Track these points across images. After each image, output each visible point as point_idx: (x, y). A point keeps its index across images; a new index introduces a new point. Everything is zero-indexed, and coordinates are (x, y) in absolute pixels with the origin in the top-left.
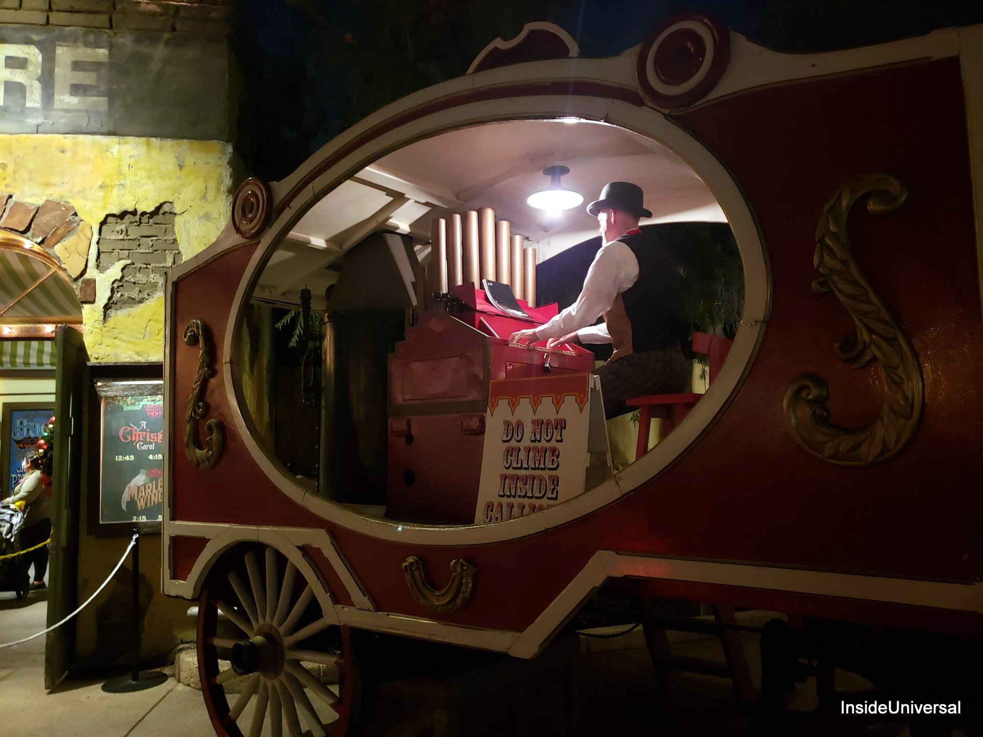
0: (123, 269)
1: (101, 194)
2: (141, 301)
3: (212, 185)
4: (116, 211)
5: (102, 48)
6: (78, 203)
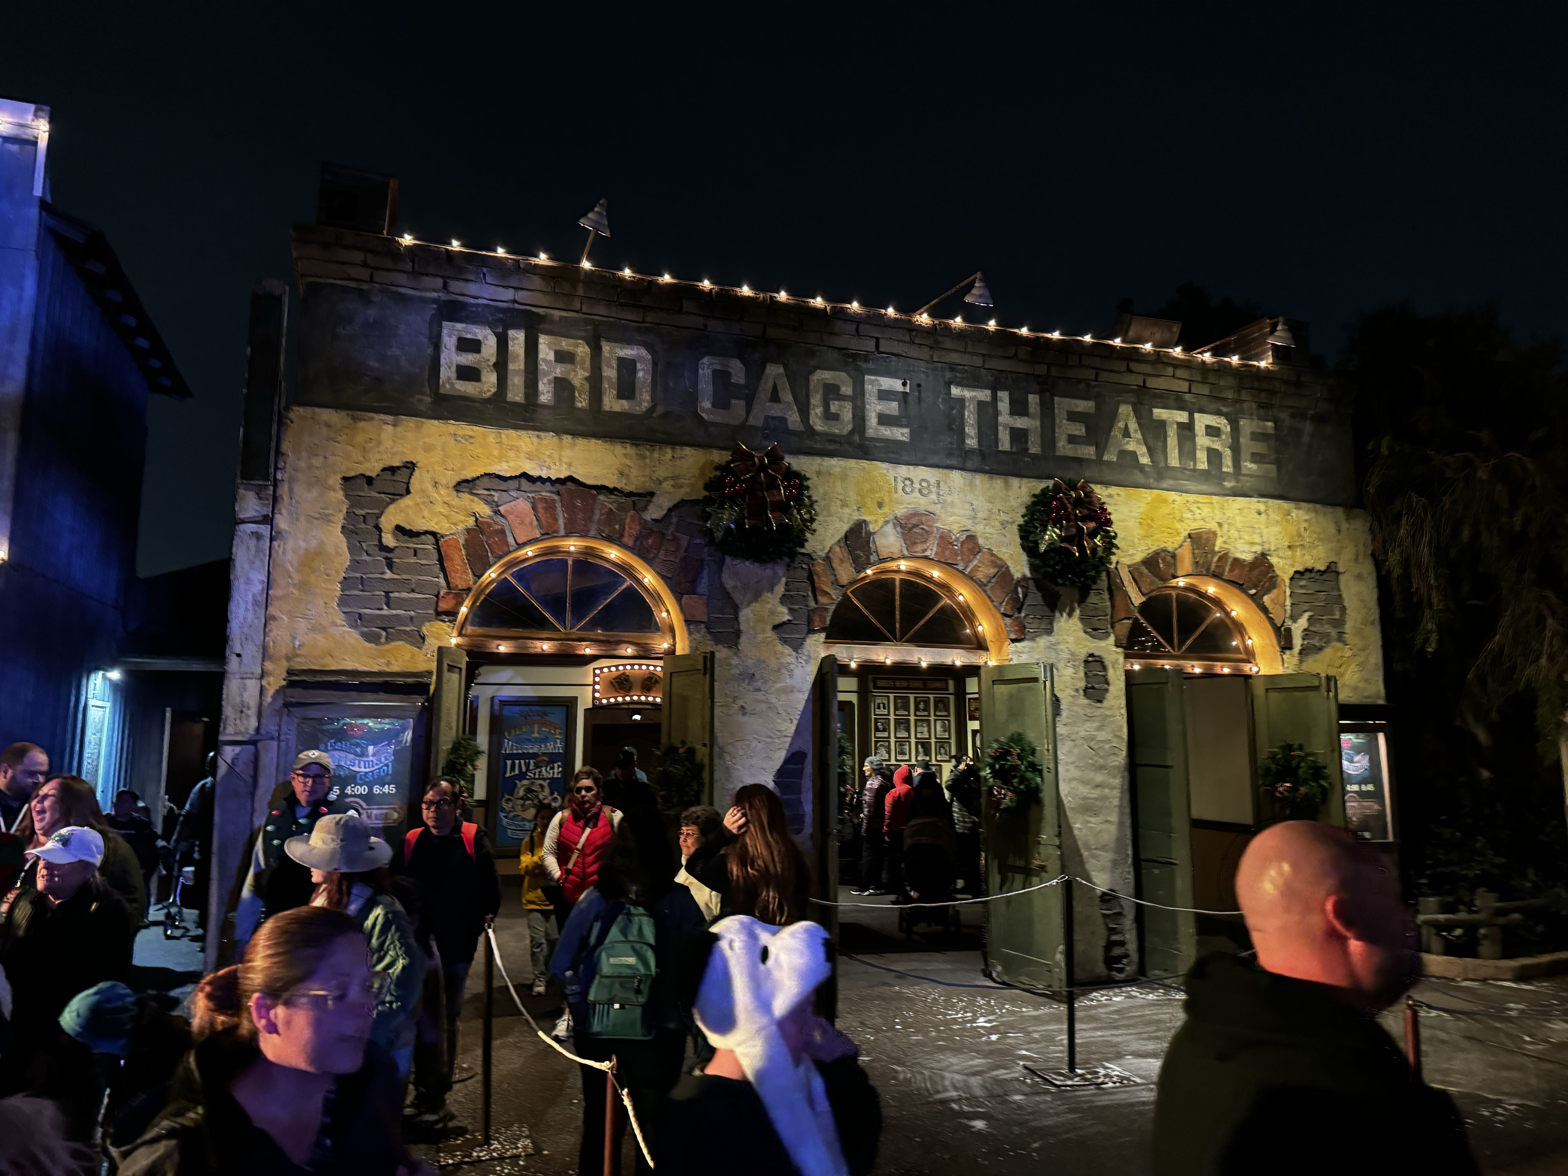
0: (1309, 620)
1: (1290, 553)
2: (1320, 649)
3: (1361, 549)
4: (1300, 569)
5: (1269, 421)
6: (1273, 560)
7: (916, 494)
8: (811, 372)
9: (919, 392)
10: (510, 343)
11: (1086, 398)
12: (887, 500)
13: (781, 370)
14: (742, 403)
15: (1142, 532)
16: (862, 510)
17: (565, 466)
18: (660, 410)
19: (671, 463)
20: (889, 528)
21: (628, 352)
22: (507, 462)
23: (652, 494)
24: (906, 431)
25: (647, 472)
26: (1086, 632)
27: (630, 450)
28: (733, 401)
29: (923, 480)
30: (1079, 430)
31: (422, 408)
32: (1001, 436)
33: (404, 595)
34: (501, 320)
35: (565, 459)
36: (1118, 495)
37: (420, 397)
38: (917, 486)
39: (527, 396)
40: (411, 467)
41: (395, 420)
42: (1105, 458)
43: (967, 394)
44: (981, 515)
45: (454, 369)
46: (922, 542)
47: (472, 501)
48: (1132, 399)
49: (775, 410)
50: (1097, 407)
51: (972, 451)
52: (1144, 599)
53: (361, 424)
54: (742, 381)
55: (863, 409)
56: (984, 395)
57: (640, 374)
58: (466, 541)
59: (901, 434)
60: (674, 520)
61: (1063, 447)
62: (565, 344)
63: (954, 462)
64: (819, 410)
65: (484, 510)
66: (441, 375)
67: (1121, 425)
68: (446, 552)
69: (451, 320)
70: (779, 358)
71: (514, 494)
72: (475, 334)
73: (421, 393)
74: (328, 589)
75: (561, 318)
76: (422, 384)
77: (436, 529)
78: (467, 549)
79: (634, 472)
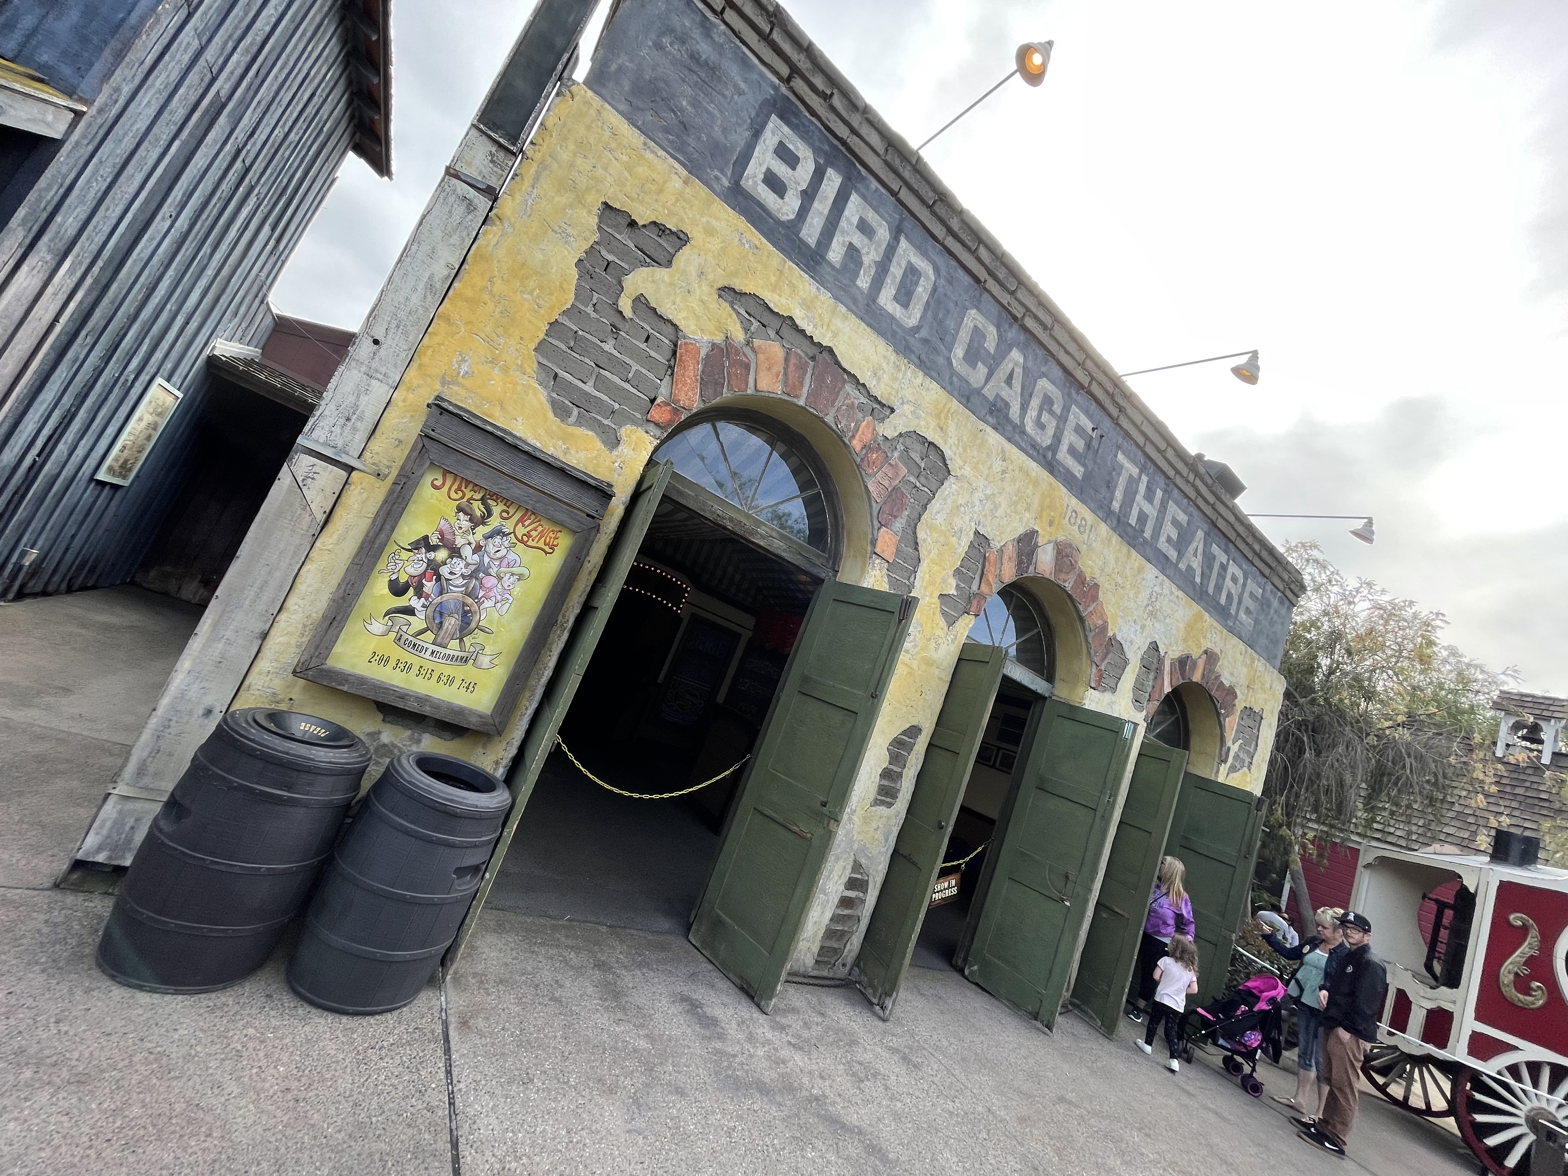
0: (1239, 746)
2: (1238, 770)
3: (1277, 706)
4: (1247, 705)
5: (1261, 587)
6: (1238, 693)
7: (1076, 528)
8: (1040, 377)
9: (1100, 443)
10: (825, 181)
11: (1185, 512)
12: (1056, 522)
13: (1021, 360)
14: (986, 370)
15: (1184, 636)
16: (1039, 521)
17: (830, 334)
18: (924, 333)
19: (918, 390)
20: (1050, 548)
21: (918, 261)
22: (780, 296)
23: (893, 410)
24: (1082, 469)
25: (896, 385)
26: (1133, 700)
27: (890, 353)
28: (980, 364)
29: (1083, 519)
30: (1174, 534)
31: (719, 185)
32: (1133, 511)
33: (616, 379)
34: (825, 153)
36: (1181, 598)
37: (719, 174)
38: (1079, 521)
39: (819, 243)
40: (681, 239)
41: (687, 178)
42: (1181, 565)
43: (1126, 463)
44: (1106, 570)
45: (764, 170)
46: (1066, 573)
47: (731, 316)
48: (1206, 528)
49: (1005, 393)
50: (1188, 524)
51: (1115, 512)
52: (1170, 690)
53: (650, 157)
55: (1062, 433)
56: (1135, 471)
57: (920, 289)
58: (707, 355)
60: (900, 447)
61: (1162, 543)
62: (871, 216)
63: (1104, 515)
64: (1034, 414)
65: (738, 333)
66: (749, 167)
67: (1195, 545)
68: (681, 356)
69: (782, 117)
70: (1023, 349)
71: (772, 333)
72: (797, 148)
73: (722, 171)
74: (530, 322)
75: (877, 189)
76: (727, 163)
77: (681, 324)
78: (705, 366)
79: (886, 378)
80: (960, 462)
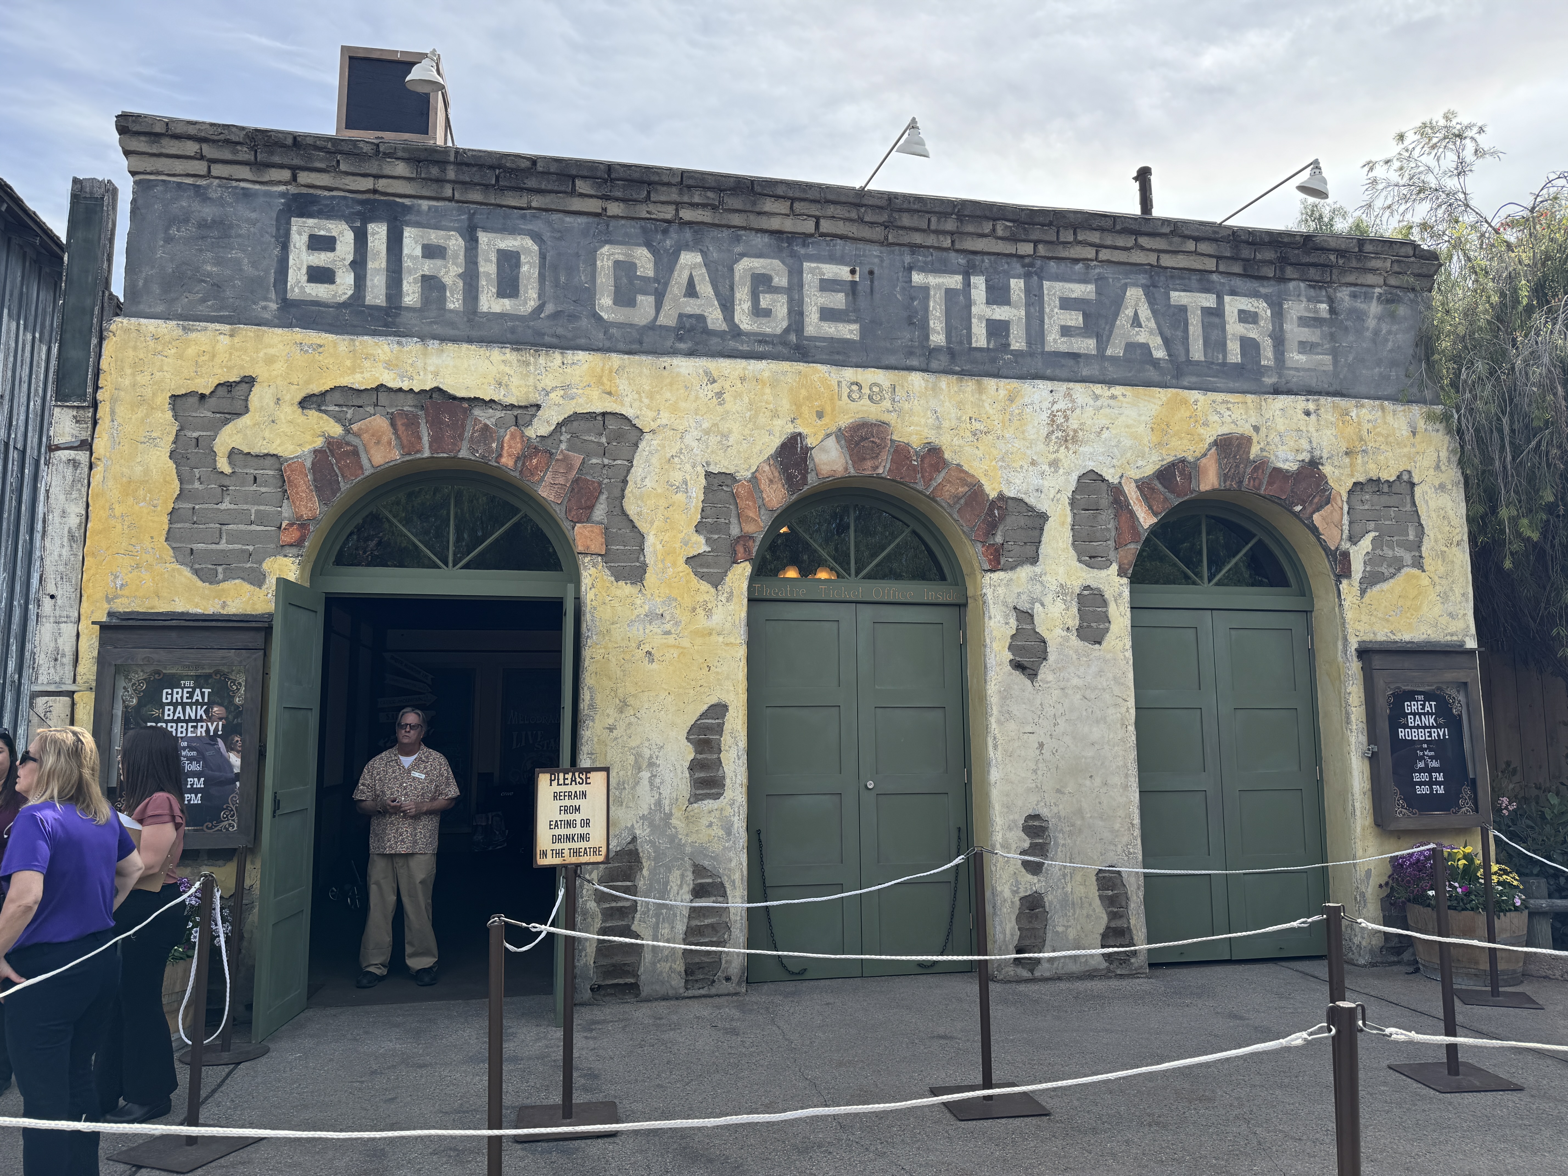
0: (1373, 542)
1: (1347, 460)
2: (1389, 577)
3: (1445, 454)
4: (1362, 479)
5: (1322, 302)
6: (1327, 469)
7: (866, 401)
8: (737, 261)
9: (872, 281)
10: (370, 239)
11: (1085, 281)
12: (828, 409)
13: (699, 259)
14: (651, 299)
15: (1155, 440)
16: (798, 421)
17: (430, 376)
18: (550, 308)
19: (561, 371)
20: (831, 442)
21: (509, 243)
22: (362, 373)
23: (538, 407)
24: (855, 327)
25: (531, 381)
26: (1080, 561)
27: (510, 355)
28: (640, 298)
29: (875, 384)
30: (1075, 319)
31: (267, 316)
32: (975, 329)
33: (242, 527)
34: (359, 213)
35: (431, 368)
36: (1124, 395)
37: (264, 303)
38: (866, 391)
39: (389, 297)
40: (249, 381)
41: (232, 330)
42: (1109, 352)
43: (933, 280)
44: (946, 424)
45: (304, 270)
46: (873, 458)
47: (321, 418)
48: (1144, 281)
49: (691, 307)
50: (1098, 292)
51: (938, 349)
52: (1155, 520)
53: (193, 335)
54: (651, 273)
55: (801, 302)
56: (955, 281)
57: (525, 269)
58: (313, 464)
59: (849, 331)
60: (565, 437)
61: (1054, 341)
62: (434, 237)
63: (915, 363)
64: (747, 306)
65: (336, 430)
66: (289, 279)
67: (1130, 312)
68: (289, 478)
69: (301, 215)
70: (695, 245)
71: (370, 409)
72: (329, 230)
73: (266, 299)
74: (153, 522)
75: (430, 208)
76: (268, 290)
77: (279, 451)
78: (314, 474)
79: (515, 381)
80: (651, 414)
